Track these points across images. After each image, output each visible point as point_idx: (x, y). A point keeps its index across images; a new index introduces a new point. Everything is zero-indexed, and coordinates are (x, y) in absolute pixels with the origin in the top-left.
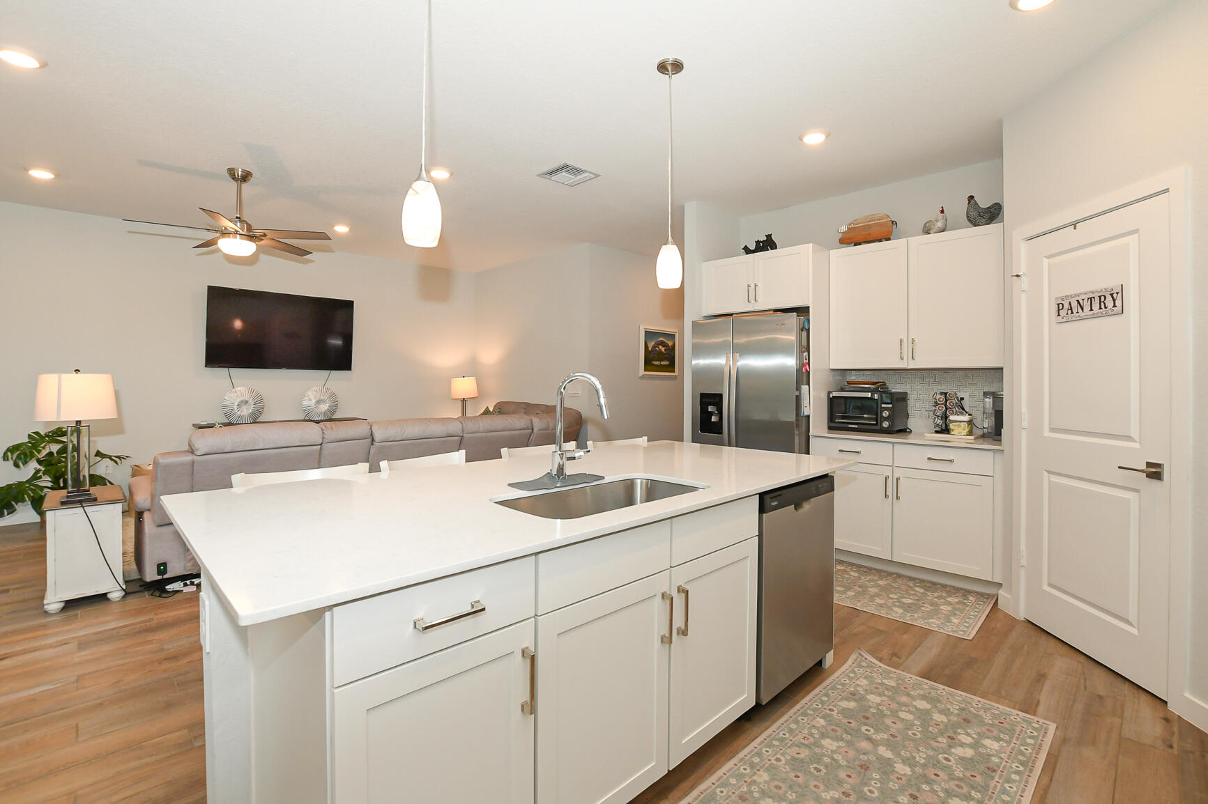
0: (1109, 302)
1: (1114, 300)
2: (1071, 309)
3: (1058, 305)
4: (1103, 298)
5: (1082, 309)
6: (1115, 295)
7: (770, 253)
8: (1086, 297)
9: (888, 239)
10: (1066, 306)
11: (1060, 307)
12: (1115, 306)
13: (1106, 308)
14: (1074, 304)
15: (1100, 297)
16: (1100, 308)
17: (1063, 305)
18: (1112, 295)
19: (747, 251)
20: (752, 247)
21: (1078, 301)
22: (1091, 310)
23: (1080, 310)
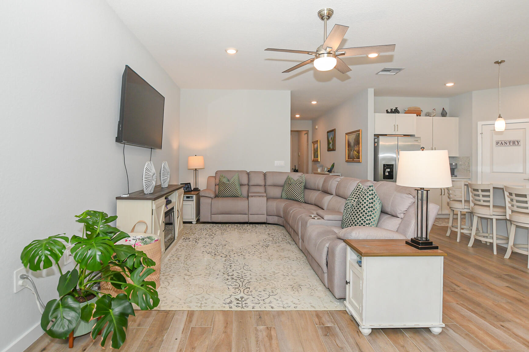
0: (516, 143)
1: (518, 143)
2: (502, 143)
3: (497, 142)
4: (514, 142)
5: (506, 144)
6: (518, 142)
7: (397, 114)
8: (508, 141)
9: (420, 116)
10: (500, 143)
11: (497, 143)
12: (518, 144)
13: (515, 144)
14: (503, 143)
15: (513, 142)
16: (513, 144)
17: (499, 143)
18: (517, 142)
19: (387, 112)
20: (389, 111)
21: (505, 142)
22: (510, 144)
23: (505, 144)
